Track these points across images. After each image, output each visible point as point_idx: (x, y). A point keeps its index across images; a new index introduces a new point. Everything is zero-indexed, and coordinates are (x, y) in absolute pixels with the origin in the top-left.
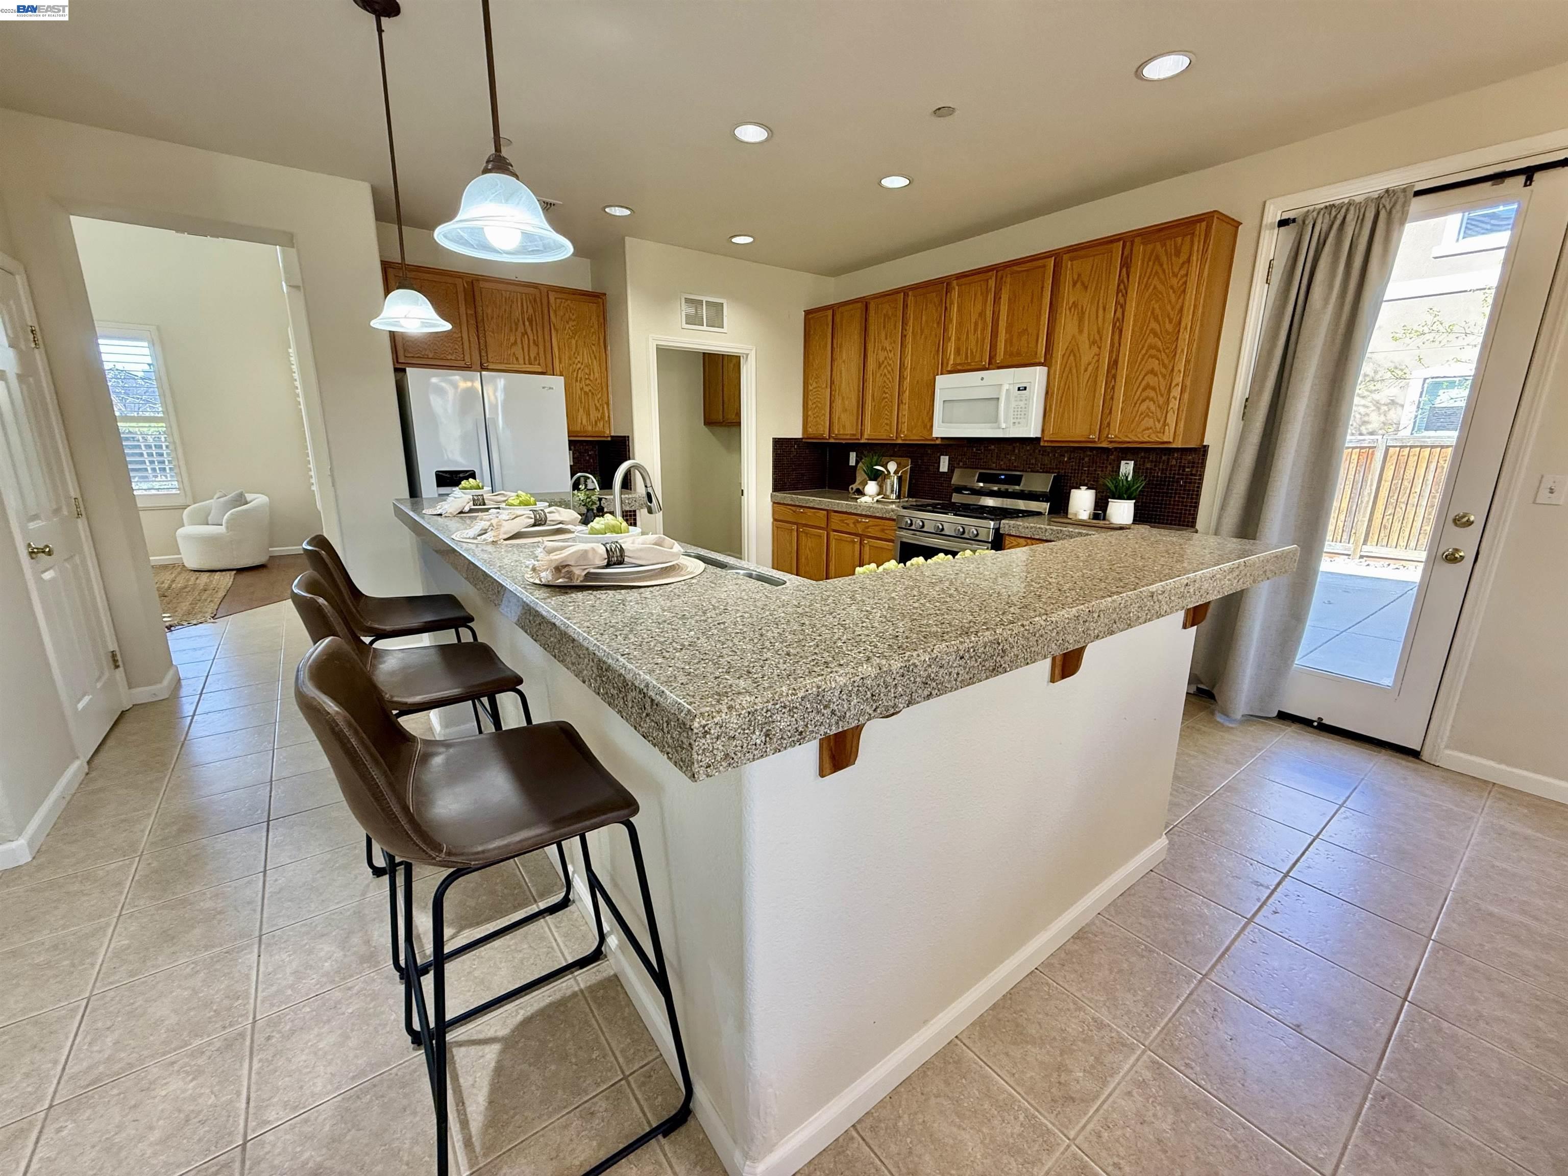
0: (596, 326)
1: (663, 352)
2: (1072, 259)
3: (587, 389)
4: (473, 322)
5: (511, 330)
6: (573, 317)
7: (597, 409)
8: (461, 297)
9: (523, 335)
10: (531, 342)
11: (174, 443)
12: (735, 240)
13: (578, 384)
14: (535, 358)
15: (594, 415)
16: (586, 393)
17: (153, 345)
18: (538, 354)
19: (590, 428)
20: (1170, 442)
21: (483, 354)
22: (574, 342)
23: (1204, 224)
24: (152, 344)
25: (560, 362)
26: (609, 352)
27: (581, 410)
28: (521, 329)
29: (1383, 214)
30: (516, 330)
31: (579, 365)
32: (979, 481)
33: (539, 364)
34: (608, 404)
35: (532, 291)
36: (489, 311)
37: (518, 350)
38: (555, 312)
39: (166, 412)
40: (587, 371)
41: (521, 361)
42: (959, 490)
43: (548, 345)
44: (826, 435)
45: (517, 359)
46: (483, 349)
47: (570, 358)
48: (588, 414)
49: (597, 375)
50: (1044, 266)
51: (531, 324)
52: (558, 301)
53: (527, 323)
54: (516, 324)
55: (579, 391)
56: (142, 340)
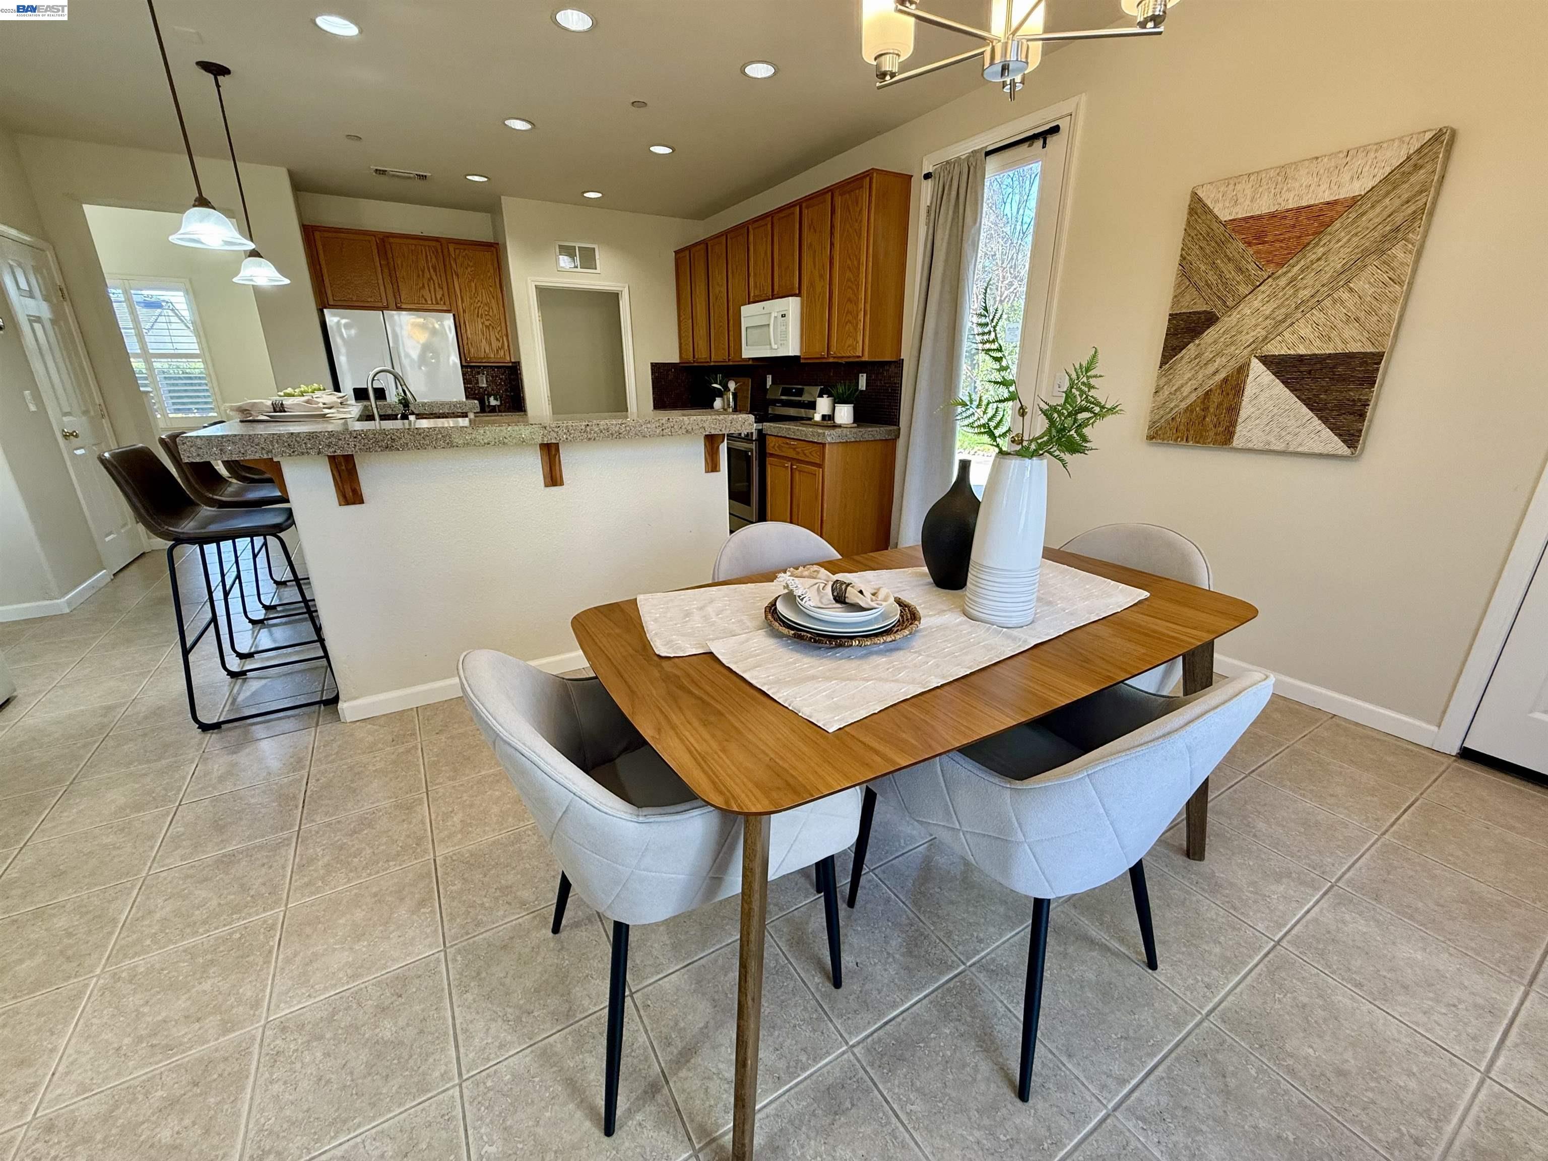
0: (492, 271)
1: (541, 291)
2: (807, 207)
3: (487, 323)
4: (386, 270)
5: (419, 276)
6: (471, 264)
7: (497, 339)
8: (375, 251)
9: (429, 280)
10: (437, 285)
11: (210, 375)
12: (586, 195)
13: (479, 319)
14: (441, 299)
15: (495, 345)
16: (486, 326)
17: (187, 294)
18: (443, 295)
19: (492, 356)
20: (859, 357)
21: (398, 297)
22: (473, 285)
23: (868, 179)
24: (187, 292)
25: (463, 301)
26: (505, 293)
27: (484, 341)
28: (427, 275)
29: (972, 168)
30: (423, 276)
31: (479, 304)
32: (782, 395)
33: (444, 304)
34: (507, 336)
35: (434, 243)
36: (399, 262)
37: (425, 292)
38: (455, 260)
39: (202, 349)
40: (487, 309)
41: (430, 302)
42: (774, 402)
43: (451, 286)
44: (691, 359)
45: (426, 300)
46: (397, 292)
47: (471, 298)
48: (490, 344)
49: (495, 311)
50: (793, 213)
51: (435, 270)
52: (457, 251)
53: (432, 270)
54: (423, 272)
55: (480, 326)
56: (180, 290)
